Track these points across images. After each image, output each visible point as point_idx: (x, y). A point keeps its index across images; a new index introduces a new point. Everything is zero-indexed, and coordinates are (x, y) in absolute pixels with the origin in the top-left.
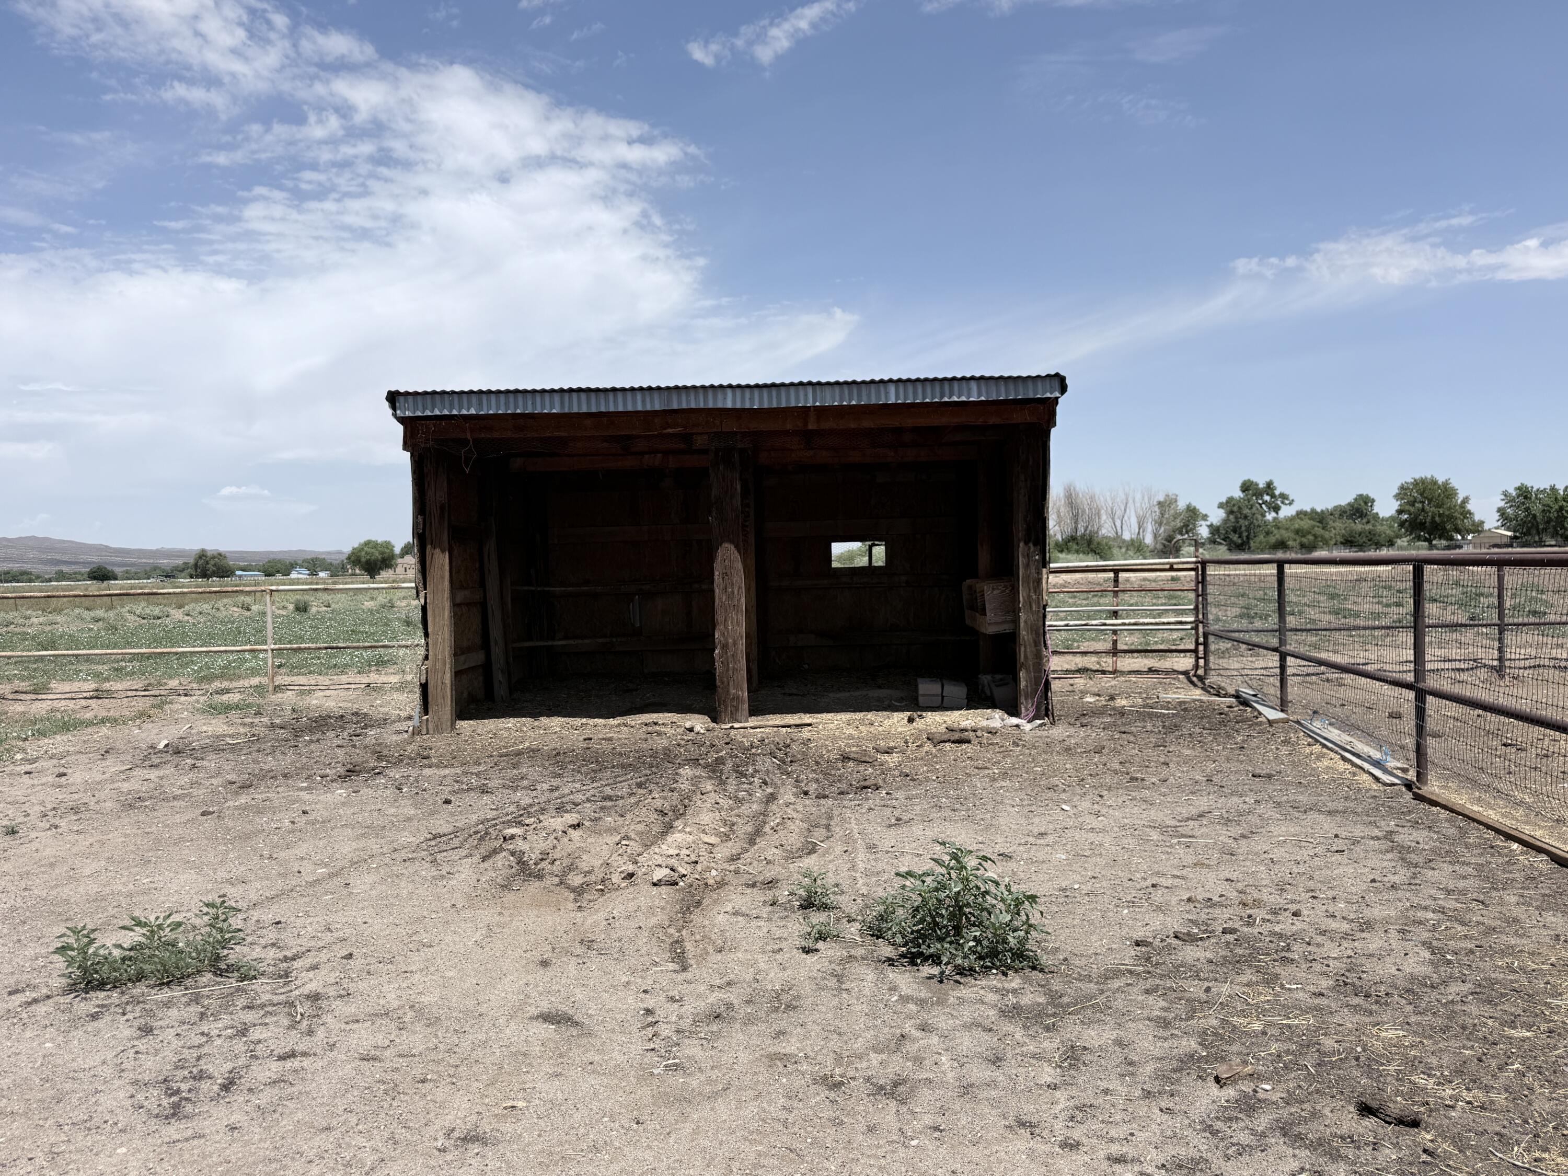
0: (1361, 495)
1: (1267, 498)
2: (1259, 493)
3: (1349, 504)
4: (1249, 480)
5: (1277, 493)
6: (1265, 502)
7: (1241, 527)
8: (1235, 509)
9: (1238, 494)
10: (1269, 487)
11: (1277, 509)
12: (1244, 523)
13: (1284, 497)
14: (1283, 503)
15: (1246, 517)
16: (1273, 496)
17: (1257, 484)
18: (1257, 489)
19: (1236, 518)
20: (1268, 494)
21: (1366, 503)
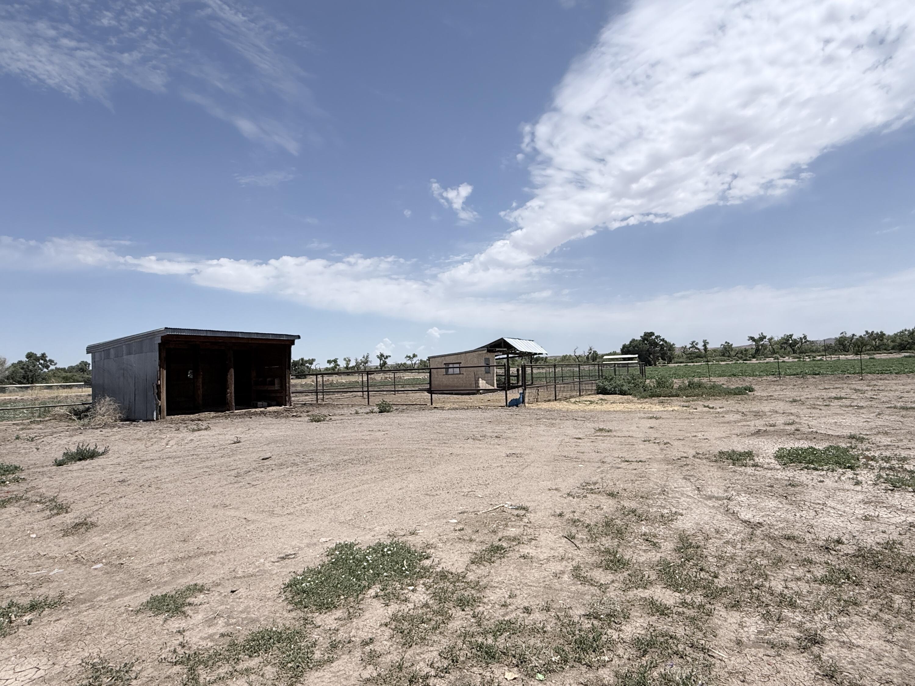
0: (83, 362)
1: (42, 361)
2: (38, 359)
3: (77, 365)
4: (31, 353)
5: (48, 359)
6: (41, 364)
7: (28, 376)
8: (25, 367)
9: (24, 359)
10: (43, 356)
11: (47, 367)
12: (30, 374)
13: (51, 361)
14: (51, 364)
15: (31, 371)
16: (45, 361)
17: (36, 355)
18: (36, 357)
19: (25, 371)
20: (42, 360)
21: (86, 365)
